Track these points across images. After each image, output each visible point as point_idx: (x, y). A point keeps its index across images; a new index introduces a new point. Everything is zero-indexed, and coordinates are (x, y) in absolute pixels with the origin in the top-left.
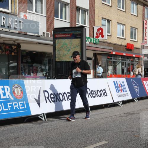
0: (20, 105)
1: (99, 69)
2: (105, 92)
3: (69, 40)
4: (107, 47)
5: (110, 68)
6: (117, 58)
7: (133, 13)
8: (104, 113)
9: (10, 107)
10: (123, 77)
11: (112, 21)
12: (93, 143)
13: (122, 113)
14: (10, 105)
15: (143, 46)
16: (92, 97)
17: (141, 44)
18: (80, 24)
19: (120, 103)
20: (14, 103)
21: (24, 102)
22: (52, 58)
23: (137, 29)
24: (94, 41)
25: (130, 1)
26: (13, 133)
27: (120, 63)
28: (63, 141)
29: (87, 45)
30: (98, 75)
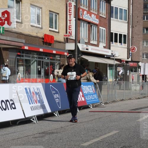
1: (4, 70)
2: (12, 104)
4: (16, 40)
5: (21, 69)
6: (31, 56)
10: (40, 82)
13: (36, 133)
15: (67, 38)
17: (64, 36)
19: (34, 118)
23: (58, 14)
27: (34, 62)
30: (4, 78)
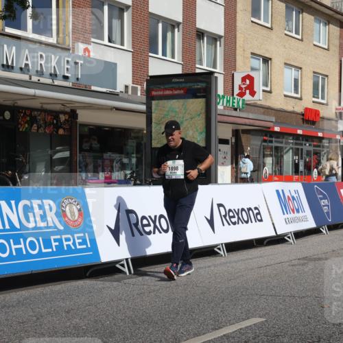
0: (77, 241)
1: (244, 163)
2: (257, 214)
3: (181, 101)
4: (263, 117)
5: (269, 161)
6: (284, 140)
7: (319, 42)
8: (255, 258)
9: (56, 246)
10: (297, 181)
11: (273, 60)
12: (232, 322)
13: (294, 258)
14: (55, 240)
15: (340, 113)
16: (229, 224)
17: (336, 109)
18: (205, 67)
19: (290, 235)
20: (64, 237)
21: (85, 235)
22: (145, 140)
23: (327, 76)
24: (233, 102)
25: (313, 18)
26: (63, 299)
27: (289, 150)
28: (169, 318)
29: (219, 112)
30: (243, 175)
